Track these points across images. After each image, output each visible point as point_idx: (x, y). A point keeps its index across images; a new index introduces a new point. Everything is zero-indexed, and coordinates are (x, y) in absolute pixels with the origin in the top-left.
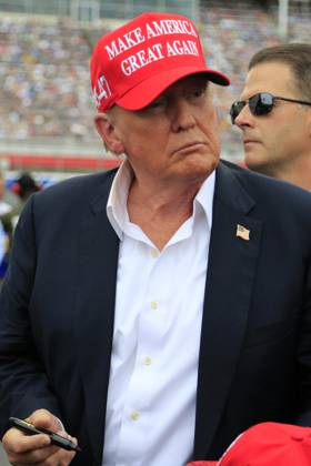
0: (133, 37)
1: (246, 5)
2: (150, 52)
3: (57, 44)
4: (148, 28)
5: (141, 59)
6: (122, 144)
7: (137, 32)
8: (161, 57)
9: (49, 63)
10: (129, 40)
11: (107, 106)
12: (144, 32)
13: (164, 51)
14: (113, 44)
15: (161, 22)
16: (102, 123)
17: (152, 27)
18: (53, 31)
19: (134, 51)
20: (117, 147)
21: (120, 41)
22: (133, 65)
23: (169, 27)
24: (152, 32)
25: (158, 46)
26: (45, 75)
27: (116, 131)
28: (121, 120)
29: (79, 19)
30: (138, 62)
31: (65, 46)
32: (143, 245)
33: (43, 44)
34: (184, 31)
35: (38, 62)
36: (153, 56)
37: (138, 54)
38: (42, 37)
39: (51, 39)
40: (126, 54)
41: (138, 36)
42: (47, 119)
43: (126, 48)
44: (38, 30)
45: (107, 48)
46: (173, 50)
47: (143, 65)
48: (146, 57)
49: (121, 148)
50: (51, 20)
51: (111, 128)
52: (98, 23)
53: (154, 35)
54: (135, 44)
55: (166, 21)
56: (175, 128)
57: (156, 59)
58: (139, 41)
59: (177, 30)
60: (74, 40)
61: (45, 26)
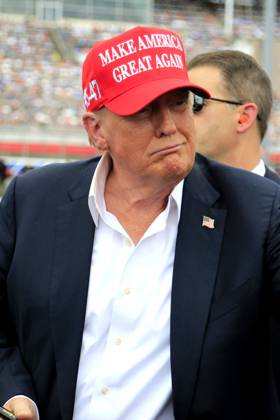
0: (126, 48)
1: (195, 8)
2: (140, 62)
3: (24, 41)
4: (140, 39)
5: (132, 68)
6: (107, 142)
7: (129, 43)
8: (150, 68)
9: (17, 57)
10: (122, 50)
11: (96, 107)
12: (136, 44)
13: (153, 63)
14: (107, 52)
15: (153, 36)
16: (90, 121)
17: (144, 40)
18: (20, 29)
19: (125, 60)
20: (101, 144)
21: (113, 50)
22: (123, 73)
23: (159, 41)
24: (143, 44)
25: (147, 58)
26: (13, 69)
27: (102, 130)
28: (108, 121)
29: (44, 18)
30: (129, 71)
31: (31, 43)
32: (118, 234)
33: (11, 41)
34: (171, 45)
35: (5, 57)
36: (143, 66)
37: (130, 64)
38: (10, 34)
39: (18, 36)
40: (118, 63)
41: (130, 47)
42: (14, 109)
43: (118, 57)
44: (7, 28)
45: (101, 55)
46: (160, 63)
47: (133, 74)
48: (137, 66)
49: (106, 145)
50: (18, 19)
51: (97, 127)
52: (61, 22)
53: (145, 47)
54: (127, 54)
55: (157, 36)
56: (158, 134)
57: (145, 69)
58: (131, 52)
59: (165, 44)
60: (40, 37)
61: (13, 24)
